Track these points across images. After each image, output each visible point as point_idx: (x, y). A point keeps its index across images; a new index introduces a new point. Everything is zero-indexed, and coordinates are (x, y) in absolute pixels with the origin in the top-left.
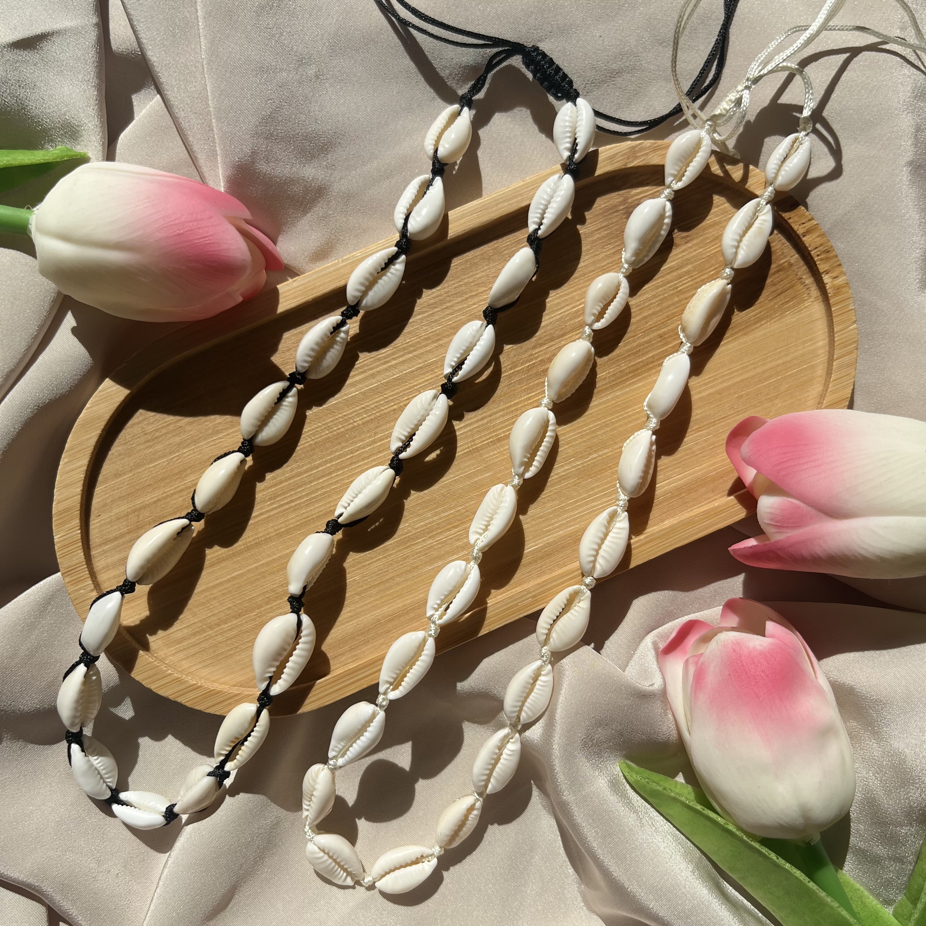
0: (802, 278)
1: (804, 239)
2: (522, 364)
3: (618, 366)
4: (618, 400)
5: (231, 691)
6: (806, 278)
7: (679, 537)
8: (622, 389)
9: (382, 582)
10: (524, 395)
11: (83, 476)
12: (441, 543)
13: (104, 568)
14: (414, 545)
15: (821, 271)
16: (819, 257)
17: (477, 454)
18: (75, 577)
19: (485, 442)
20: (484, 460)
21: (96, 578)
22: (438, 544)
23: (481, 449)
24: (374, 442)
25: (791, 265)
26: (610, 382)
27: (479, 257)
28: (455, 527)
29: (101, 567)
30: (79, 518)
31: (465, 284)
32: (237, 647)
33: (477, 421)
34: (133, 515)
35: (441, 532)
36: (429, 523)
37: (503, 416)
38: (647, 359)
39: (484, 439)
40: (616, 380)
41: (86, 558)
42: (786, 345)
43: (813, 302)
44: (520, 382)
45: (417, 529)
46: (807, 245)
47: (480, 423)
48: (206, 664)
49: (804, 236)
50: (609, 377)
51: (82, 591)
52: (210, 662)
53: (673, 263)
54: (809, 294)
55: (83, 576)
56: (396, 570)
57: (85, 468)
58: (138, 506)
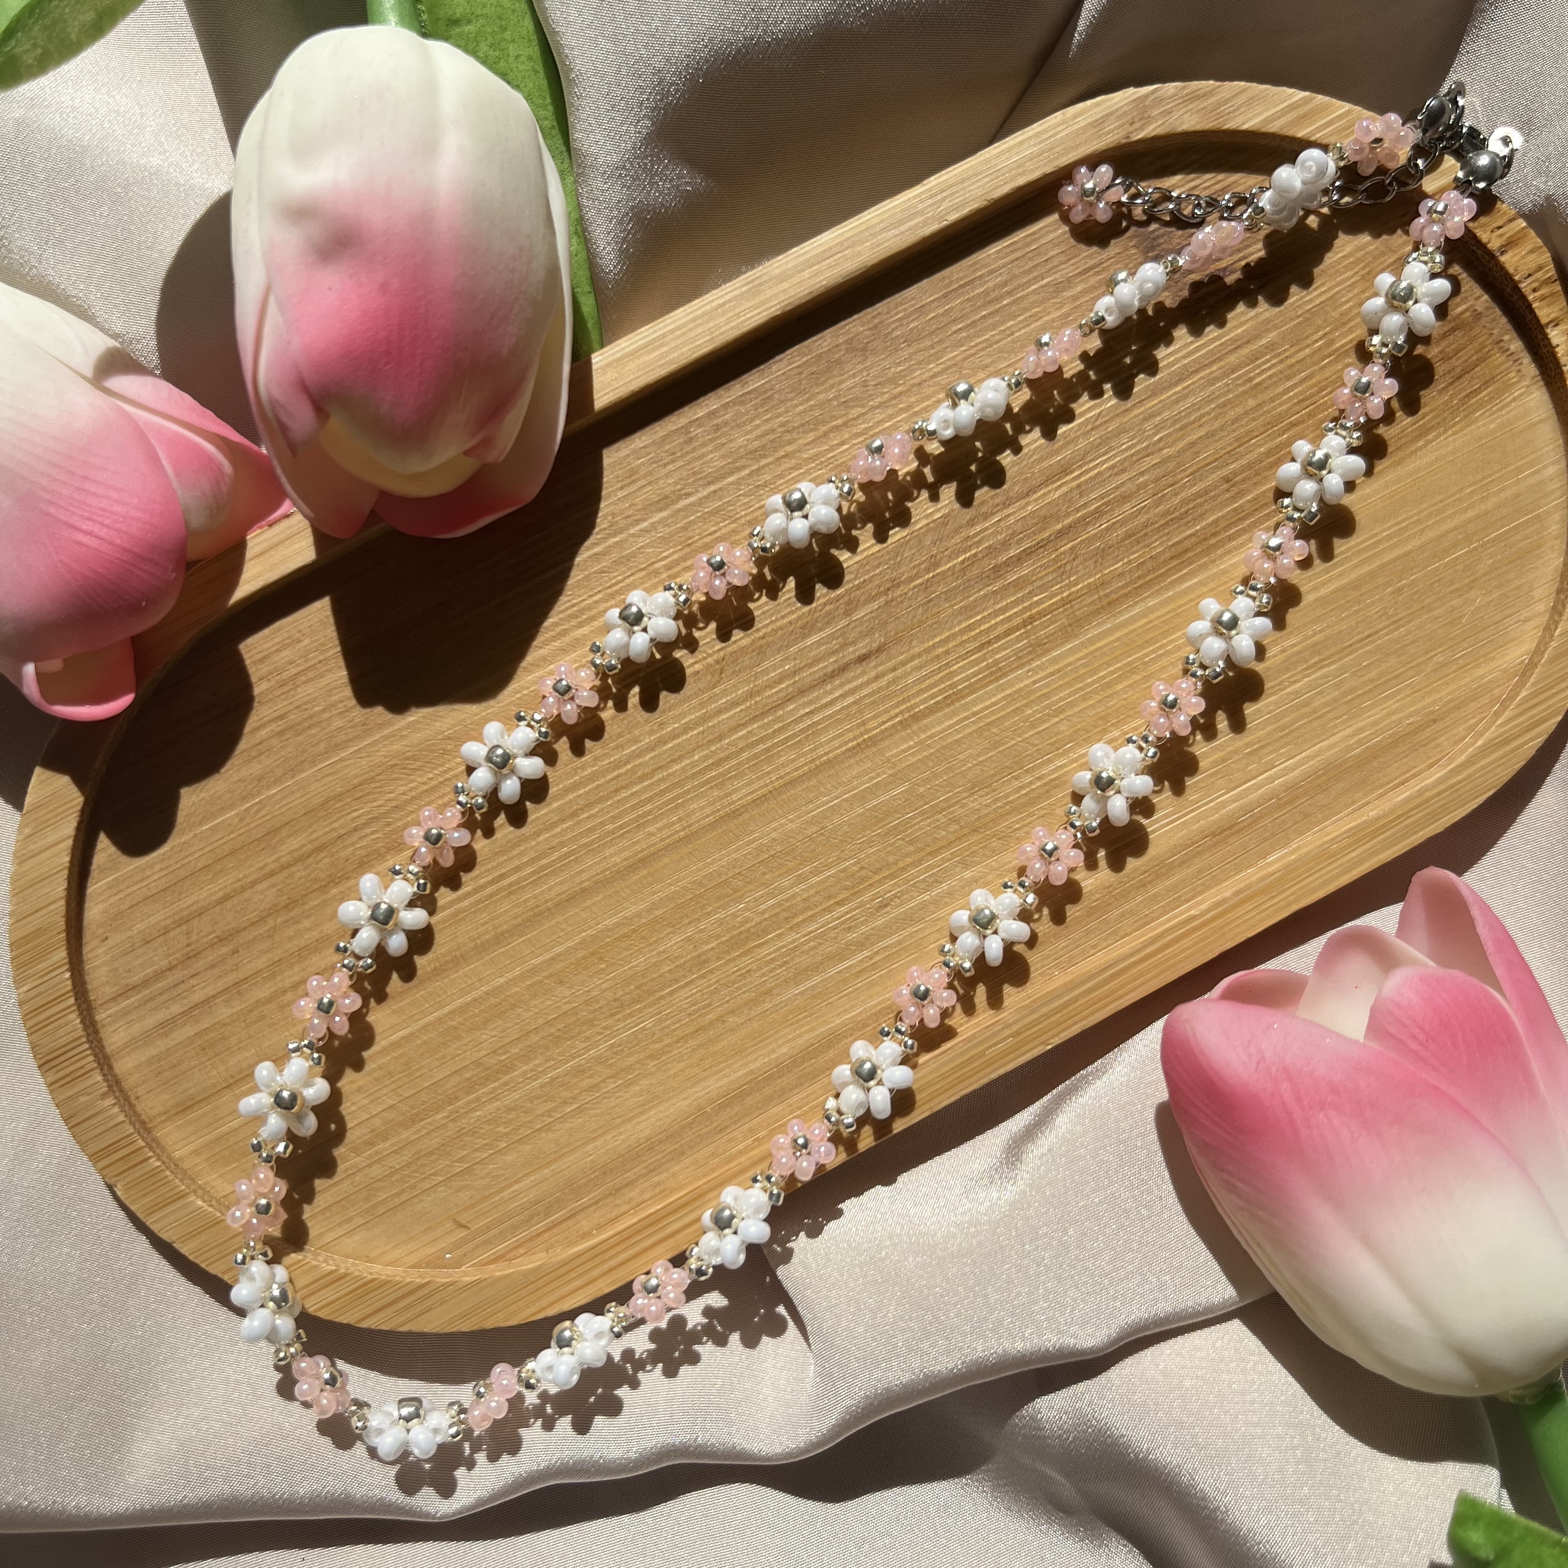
0: (1502, 341)
1: (1503, 259)
2: (950, 558)
3: (1145, 547)
4: (1152, 616)
5: (408, 1280)
6: (1510, 340)
7: (1302, 887)
8: (1158, 592)
9: (700, 1029)
10: (960, 622)
11: (66, 859)
12: (815, 937)
13: (126, 1046)
14: (759, 946)
15: (1544, 321)
16: (1537, 294)
17: (874, 749)
18: (68, 1071)
19: (887, 725)
20: (888, 760)
21: (110, 1067)
22: (810, 940)
23: (882, 739)
24: (661, 742)
25: (1477, 316)
26: (1132, 582)
27: (843, 347)
28: (840, 903)
29: (119, 1044)
30: (64, 948)
31: (821, 405)
32: (413, 1187)
33: (868, 683)
34: (178, 931)
35: (812, 916)
36: (787, 900)
37: (919, 668)
38: (1203, 528)
39: (885, 717)
40: (1144, 576)
41: (85, 1028)
42: (1481, 480)
43: (1528, 386)
44: (949, 595)
45: (763, 913)
46: (1511, 271)
47: (874, 686)
48: (351, 1226)
49: (1502, 253)
50: (1130, 571)
51: (83, 1099)
52: (360, 1221)
53: (1240, 331)
54: (1519, 371)
55: (82, 1067)
56: (728, 1002)
57: (70, 842)
58: (185, 913)
